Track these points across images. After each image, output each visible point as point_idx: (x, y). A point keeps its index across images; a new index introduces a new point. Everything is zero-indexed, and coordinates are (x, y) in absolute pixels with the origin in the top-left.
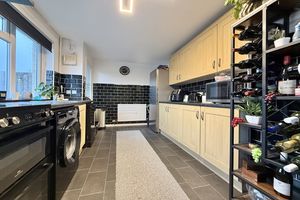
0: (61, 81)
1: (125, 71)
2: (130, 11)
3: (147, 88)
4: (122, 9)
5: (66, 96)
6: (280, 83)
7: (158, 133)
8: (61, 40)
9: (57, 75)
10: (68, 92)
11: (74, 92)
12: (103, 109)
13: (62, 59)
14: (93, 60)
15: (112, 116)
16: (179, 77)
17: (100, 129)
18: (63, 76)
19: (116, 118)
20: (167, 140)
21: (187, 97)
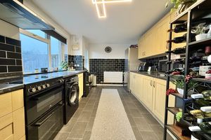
0: (72, 60)
1: (108, 50)
2: (105, 16)
3: (123, 61)
4: (99, 17)
5: (74, 67)
6: (201, 67)
7: (129, 92)
8: (71, 36)
9: (69, 56)
10: (75, 65)
11: (78, 65)
12: (95, 75)
13: (71, 47)
14: (89, 44)
15: (100, 79)
16: (144, 54)
17: (93, 86)
18: (73, 56)
19: (103, 80)
20: (134, 98)
21: (150, 68)
